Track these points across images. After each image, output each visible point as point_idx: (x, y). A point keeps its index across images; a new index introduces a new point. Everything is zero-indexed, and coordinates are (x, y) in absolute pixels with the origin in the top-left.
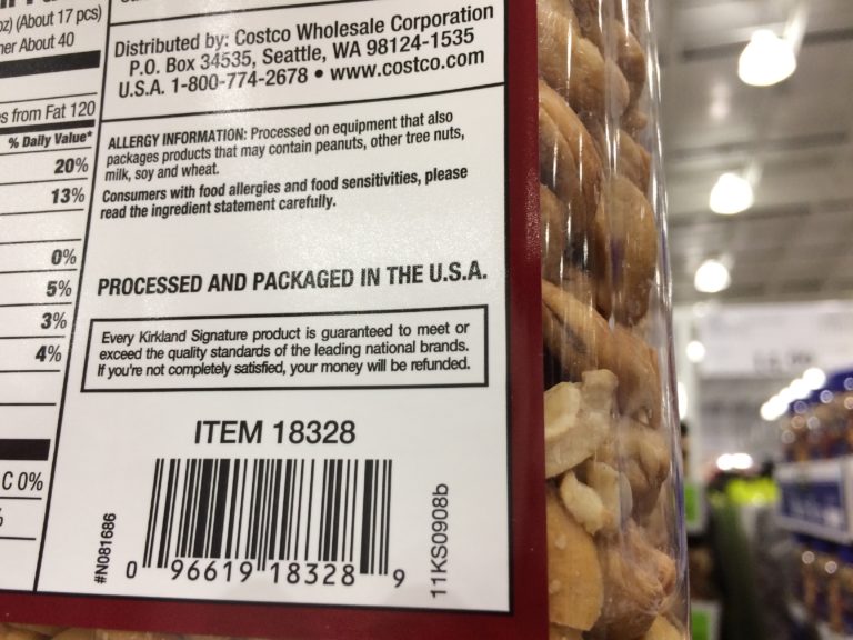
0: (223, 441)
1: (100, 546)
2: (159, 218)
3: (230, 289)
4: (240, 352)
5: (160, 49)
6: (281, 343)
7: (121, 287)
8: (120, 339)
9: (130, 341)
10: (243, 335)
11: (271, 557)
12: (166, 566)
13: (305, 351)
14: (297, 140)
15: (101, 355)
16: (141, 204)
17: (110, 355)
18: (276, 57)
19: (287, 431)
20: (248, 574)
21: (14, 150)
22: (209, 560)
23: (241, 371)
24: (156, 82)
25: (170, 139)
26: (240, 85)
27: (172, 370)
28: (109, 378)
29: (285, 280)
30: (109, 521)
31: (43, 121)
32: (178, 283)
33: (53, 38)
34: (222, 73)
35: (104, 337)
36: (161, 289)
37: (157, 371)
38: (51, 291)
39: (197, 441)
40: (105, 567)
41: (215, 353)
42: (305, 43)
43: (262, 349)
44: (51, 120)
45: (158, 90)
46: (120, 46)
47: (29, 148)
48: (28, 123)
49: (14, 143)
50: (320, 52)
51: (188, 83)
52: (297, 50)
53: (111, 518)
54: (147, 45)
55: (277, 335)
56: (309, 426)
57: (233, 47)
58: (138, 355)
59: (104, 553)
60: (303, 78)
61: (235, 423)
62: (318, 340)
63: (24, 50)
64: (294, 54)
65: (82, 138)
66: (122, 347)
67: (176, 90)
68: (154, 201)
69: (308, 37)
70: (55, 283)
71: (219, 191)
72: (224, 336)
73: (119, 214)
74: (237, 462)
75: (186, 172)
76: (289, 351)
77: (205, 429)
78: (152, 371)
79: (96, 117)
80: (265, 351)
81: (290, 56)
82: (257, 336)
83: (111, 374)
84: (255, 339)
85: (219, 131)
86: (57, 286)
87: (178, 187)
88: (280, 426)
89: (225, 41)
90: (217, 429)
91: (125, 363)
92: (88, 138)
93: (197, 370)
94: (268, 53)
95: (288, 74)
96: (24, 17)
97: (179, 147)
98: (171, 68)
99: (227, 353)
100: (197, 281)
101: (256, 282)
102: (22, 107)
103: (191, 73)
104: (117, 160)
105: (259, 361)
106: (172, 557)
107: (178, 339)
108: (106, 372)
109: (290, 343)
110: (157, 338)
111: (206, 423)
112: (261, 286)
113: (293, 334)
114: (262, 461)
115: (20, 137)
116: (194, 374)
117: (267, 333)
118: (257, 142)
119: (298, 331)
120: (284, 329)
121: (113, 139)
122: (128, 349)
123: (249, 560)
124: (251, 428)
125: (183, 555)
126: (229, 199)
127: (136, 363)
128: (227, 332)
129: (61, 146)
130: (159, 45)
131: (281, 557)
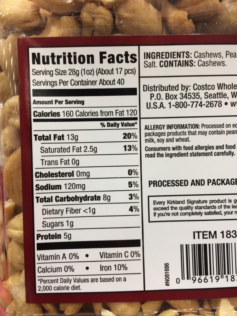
0: (203, 238)
1: (165, 274)
2: (168, 158)
3: (199, 185)
4: (205, 208)
5: (162, 89)
6: (220, 204)
7: (157, 184)
8: (160, 203)
9: (164, 204)
10: (206, 201)
11: (225, 274)
12: (190, 279)
13: (229, 207)
14: (219, 129)
15: (154, 209)
16: (161, 152)
17: (157, 209)
18: (209, 96)
19: (225, 234)
20: (218, 280)
21: (103, 128)
22: (205, 276)
23: (207, 214)
24: (162, 103)
25: (170, 127)
26: (196, 107)
27: (181, 214)
28: (158, 217)
29: (219, 182)
30: (167, 266)
31: (114, 116)
32: (179, 182)
33: (114, 80)
34: (189, 101)
35: (154, 203)
36: (173, 185)
37: (176, 214)
38: (130, 185)
39: (194, 238)
40: (169, 281)
41: (196, 208)
42: (220, 91)
43: (213, 206)
44: (118, 116)
45: (163, 106)
46: (145, 87)
47: (110, 128)
48: (108, 117)
49: (103, 125)
50: (226, 95)
51: (175, 105)
52: (217, 94)
53: (167, 264)
54: (157, 87)
55: (218, 201)
56: (232, 232)
57: (192, 91)
58: (168, 209)
59: (167, 276)
60: (220, 105)
61: (207, 232)
62: (233, 203)
63: (101, 84)
64: (216, 95)
65: (133, 125)
66: (161, 206)
67: (170, 107)
68: (166, 151)
69: (222, 89)
70: (131, 182)
71: (191, 148)
72: (199, 202)
73: (152, 156)
74: (209, 245)
75: (177, 140)
76: (223, 207)
77: (196, 234)
78: (174, 214)
79: (138, 116)
80: (215, 207)
81: (215, 96)
82: (211, 202)
83: (159, 216)
84: (210, 203)
85: (189, 125)
86: (132, 183)
87: (175, 146)
88: (223, 232)
89: (189, 88)
90: (201, 234)
91: (163, 212)
92: (135, 125)
93: (191, 214)
94: (206, 94)
95: (214, 103)
96: (100, 69)
97: (173, 130)
98: (168, 98)
99: (201, 208)
100: (186, 182)
101: (208, 183)
102: (104, 110)
103: (176, 100)
104: (149, 134)
105: (213, 210)
106: (192, 276)
107: (182, 203)
108: (157, 215)
109: (223, 204)
110: (174, 202)
111: (196, 232)
112: (210, 184)
113: (224, 201)
114: (218, 244)
115: (105, 123)
116: (190, 215)
117: (214, 201)
118: (204, 129)
119: (225, 200)
120: (221, 199)
121: (146, 126)
122: (164, 207)
123: (218, 275)
124: (213, 233)
125: (195, 275)
126: (195, 151)
127: (167, 211)
128: (200, 200)
129: (124, 127)
130: (162, 88)
131: (228, 274)
